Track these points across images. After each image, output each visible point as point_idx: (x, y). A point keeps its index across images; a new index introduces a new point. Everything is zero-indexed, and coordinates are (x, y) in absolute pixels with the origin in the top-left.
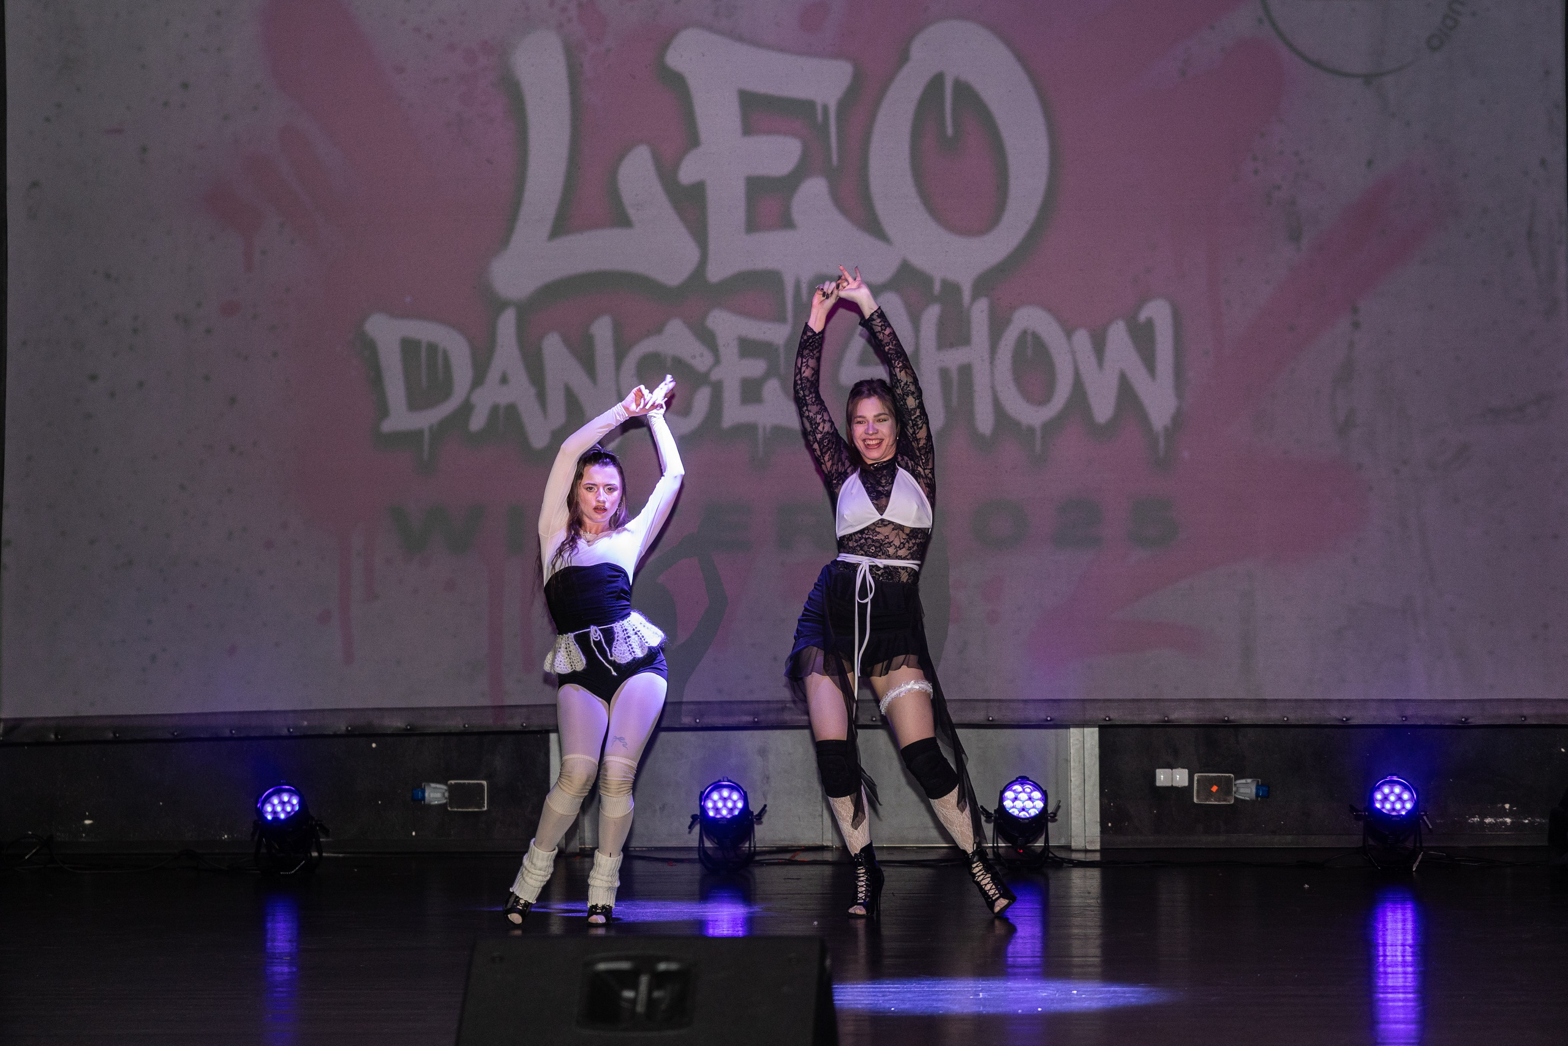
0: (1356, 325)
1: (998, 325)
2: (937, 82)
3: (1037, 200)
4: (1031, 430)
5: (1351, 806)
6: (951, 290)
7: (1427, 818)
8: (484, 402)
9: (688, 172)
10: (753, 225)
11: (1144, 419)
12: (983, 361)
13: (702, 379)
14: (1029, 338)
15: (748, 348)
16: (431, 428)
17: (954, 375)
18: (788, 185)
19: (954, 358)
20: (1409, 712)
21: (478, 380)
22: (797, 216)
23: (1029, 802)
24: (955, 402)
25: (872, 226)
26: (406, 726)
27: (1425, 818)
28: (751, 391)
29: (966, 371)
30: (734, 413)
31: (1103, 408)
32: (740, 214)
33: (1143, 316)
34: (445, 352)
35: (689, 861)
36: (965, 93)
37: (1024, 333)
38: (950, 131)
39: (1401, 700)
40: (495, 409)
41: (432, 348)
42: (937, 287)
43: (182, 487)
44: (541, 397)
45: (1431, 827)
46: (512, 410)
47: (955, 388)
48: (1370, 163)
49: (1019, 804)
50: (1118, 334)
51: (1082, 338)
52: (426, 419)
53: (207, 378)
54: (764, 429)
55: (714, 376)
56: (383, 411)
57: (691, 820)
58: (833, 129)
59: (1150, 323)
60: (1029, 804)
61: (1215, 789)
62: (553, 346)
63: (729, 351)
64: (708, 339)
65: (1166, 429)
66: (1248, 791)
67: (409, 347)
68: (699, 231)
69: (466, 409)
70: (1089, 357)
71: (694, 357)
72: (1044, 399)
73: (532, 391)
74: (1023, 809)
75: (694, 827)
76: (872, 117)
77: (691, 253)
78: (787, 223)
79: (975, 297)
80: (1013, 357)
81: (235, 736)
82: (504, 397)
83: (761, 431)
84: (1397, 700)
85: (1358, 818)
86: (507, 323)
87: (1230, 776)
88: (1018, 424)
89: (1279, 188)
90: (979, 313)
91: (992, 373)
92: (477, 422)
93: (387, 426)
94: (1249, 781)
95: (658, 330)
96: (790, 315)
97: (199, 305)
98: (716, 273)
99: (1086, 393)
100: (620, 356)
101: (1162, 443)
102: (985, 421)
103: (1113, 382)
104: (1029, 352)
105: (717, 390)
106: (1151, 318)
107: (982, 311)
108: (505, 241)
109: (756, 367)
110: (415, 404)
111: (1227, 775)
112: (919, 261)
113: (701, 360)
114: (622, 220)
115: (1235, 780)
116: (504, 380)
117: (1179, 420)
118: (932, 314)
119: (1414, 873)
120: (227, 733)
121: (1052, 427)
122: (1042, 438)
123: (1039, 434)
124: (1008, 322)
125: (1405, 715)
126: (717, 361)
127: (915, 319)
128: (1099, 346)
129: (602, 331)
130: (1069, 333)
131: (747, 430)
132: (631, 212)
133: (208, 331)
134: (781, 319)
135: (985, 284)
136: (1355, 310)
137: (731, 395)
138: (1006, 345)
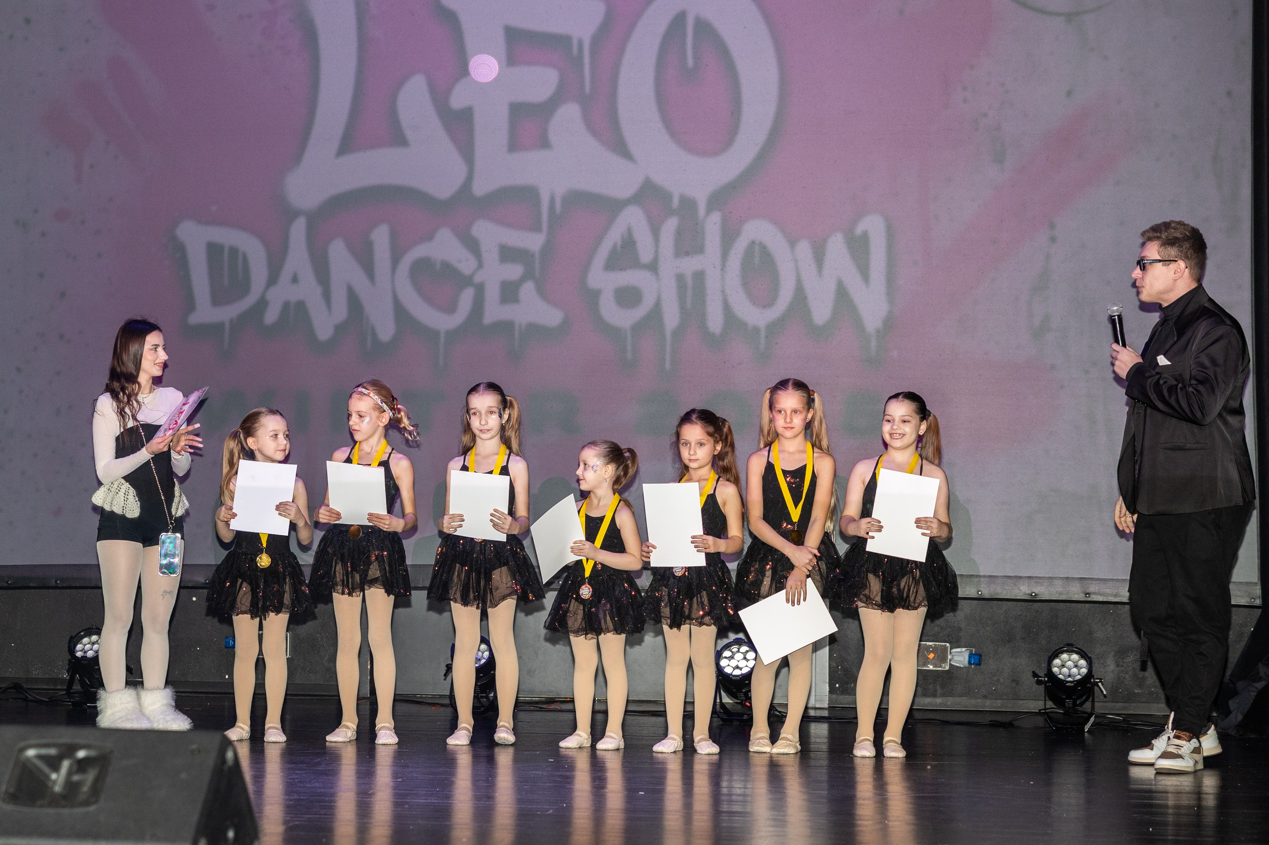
0: (1053, 239)
1: (729, 237)
2: (680, 19)
3: (768, 124)
4: (756, 330)
5: (1033, 672)
6: (688, 204)
7: (1102, 685)
8: (278, 296)
9: (458, 99)
10: (514, 146)
11: (858, 322)
12: (715, 267)
13: (466, 281)
14: (757, 248)
15: (508, 254)
16: (231, 321)
17: (689, 281)
18: (547, 109)
19: (689, 265)
20: (1092, 589)
21: (273, 279)
22: (552, 137)
23: (744, 661)
24: (689, 304)
25: (620, 148)
26: (205, 581)
27: (1100, 684)
28: (509, 292)
29: (699, 276)
30: (494, 312)
31: (821, 312)
32: (502, 137)
33: (859, 230)
34: (245, 256)
35: (443, 705)
36: (704, 28)
37: (753, 242)
38: (690, 62)
39: (1085, 578)
40: (286, 305)
41: (234, 251)
42: (676, 202)
43: (19, 370)
44: (327, 296)
45: (1105, 693)
46: (301, 306)
47: (690, 292)
48: (1069, 93)
49: (733, 663)
50: (836, 246)
51: (804, 248)
52: (227, 313)
53: (41, 276)
54: (520, 326)
55: (477, 279)
56: (190, 305)
57: (446, 668)
58: (587, 60)
59: (865, 236)
60: (742, 664)
61: (931, 656)
62: (338, 252)
63: (491, 255)
64: (473, 246)
65: (878, 331)
66: (960, 658)
67: (214, 250)
68: (467, 151)
69: (262, 304)
70: (810, 266)
71: (460, 261)
72: (769, 303)
73: (319, 290)
74: (737, 667)
75: (448, 675)
76: (621, 51)
77: (459, 170)
78: (544, 143)
79: (709, 210)
80: (741, 264)
81: (60, 586)
82: (294, 294)
83: (517, 327)
84: (1081, 579)
85: (1039, 682)
86: (298, 229)
87: (946, 645)
88: (745, 324)
89: (985, 115)
90: (713, 225)
91: (723, 279)
92: (271, 316)
93: (194, 319)
94: (964, 649)
95: (430, 237)
96: (545, 226)
97: (36, 211)
98: (480, 188)
99: (806, 297)
100: (395, 261)
101: (874, 344)
102: (715, 322)
103: (832, 286)
104: (757, 260)
105: (480, 289)
106: (866, 231)
107: (715, 224)
108: (298, 158)
109: (514, 271)
110: (219, 298)
111: (943, 644)
112: (659, 179)
113: (465, 263)
114: (399, 139)
115: (951, 649)
116: (295, 280)
117: (889, 324)
118: (671, 225)
119: (1086, 734)
120: (53, 583)
121: (775, 327)
122: (767, 337)
123: (763, 333)
124: (738, 233)
125: (1088, 592)
126: (480, 265)
127: (656, 232)
128: (819, 256)
129: (381, 237)
130: (792, 244)
131: (505, 327)
132: (409, 134)
133: (43, 234)
134: (537, 228)
135: (718, 199)
136: (1052, 226)
137: (492, 294)
138: (736, 254)
